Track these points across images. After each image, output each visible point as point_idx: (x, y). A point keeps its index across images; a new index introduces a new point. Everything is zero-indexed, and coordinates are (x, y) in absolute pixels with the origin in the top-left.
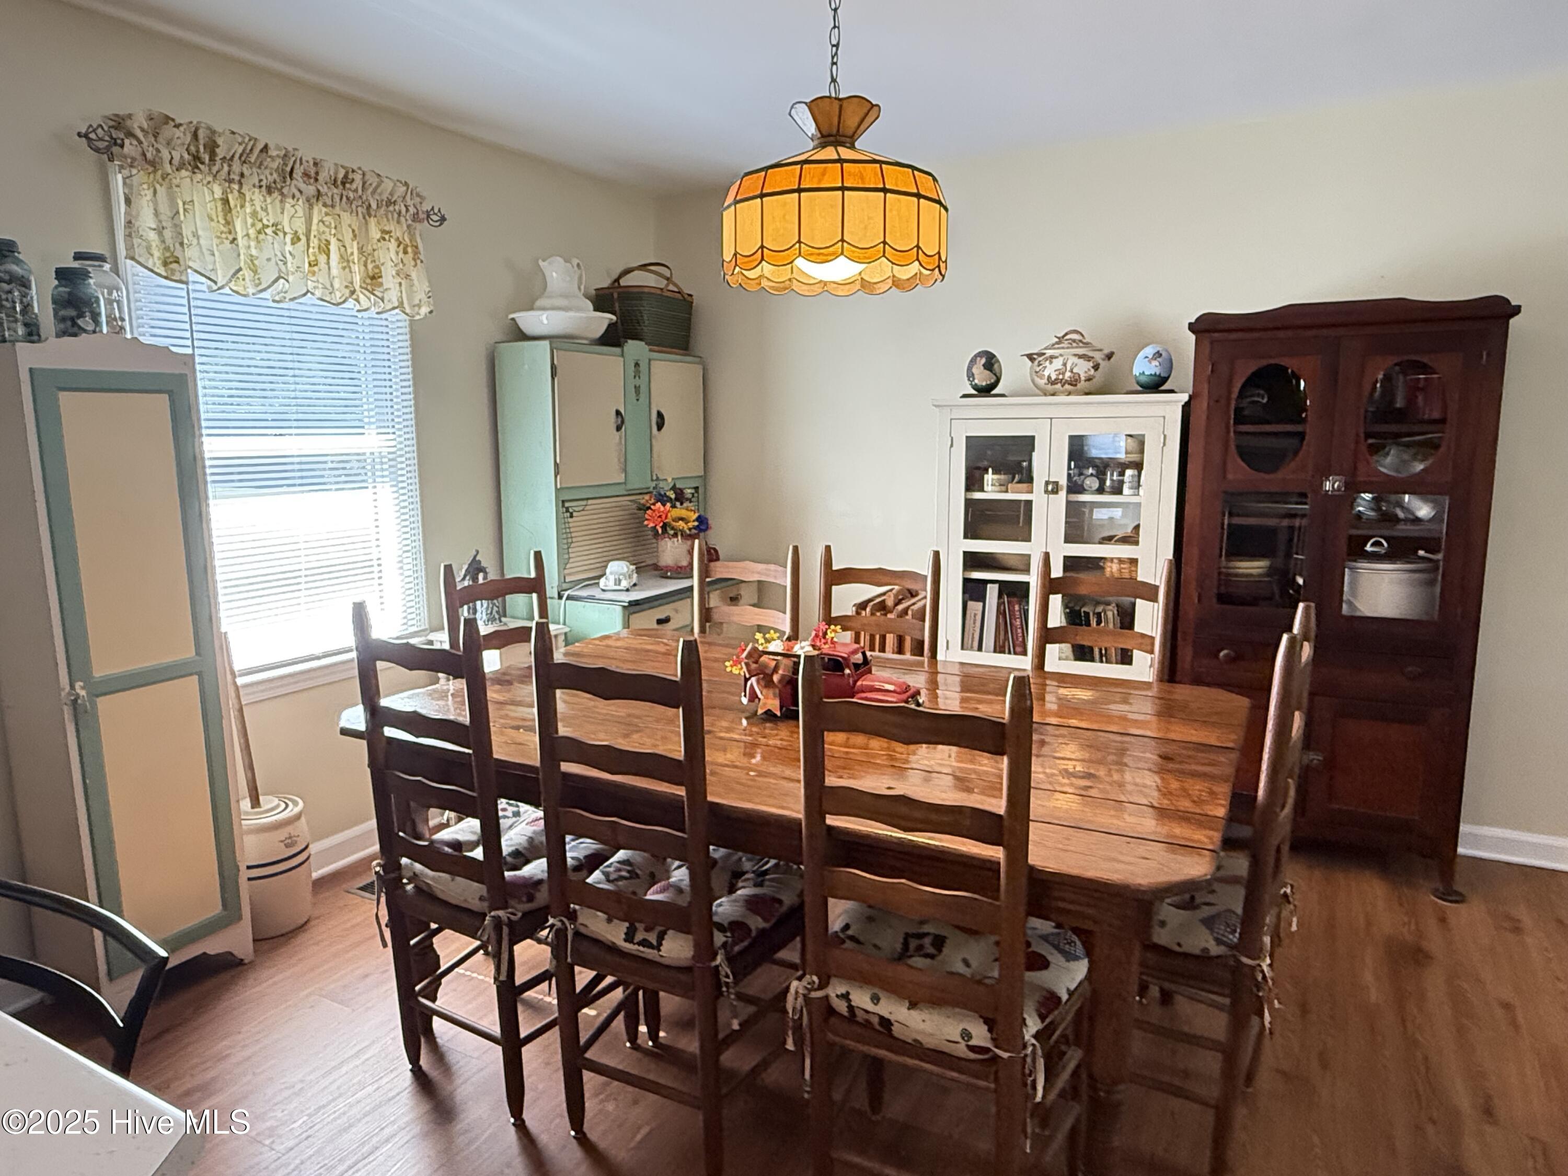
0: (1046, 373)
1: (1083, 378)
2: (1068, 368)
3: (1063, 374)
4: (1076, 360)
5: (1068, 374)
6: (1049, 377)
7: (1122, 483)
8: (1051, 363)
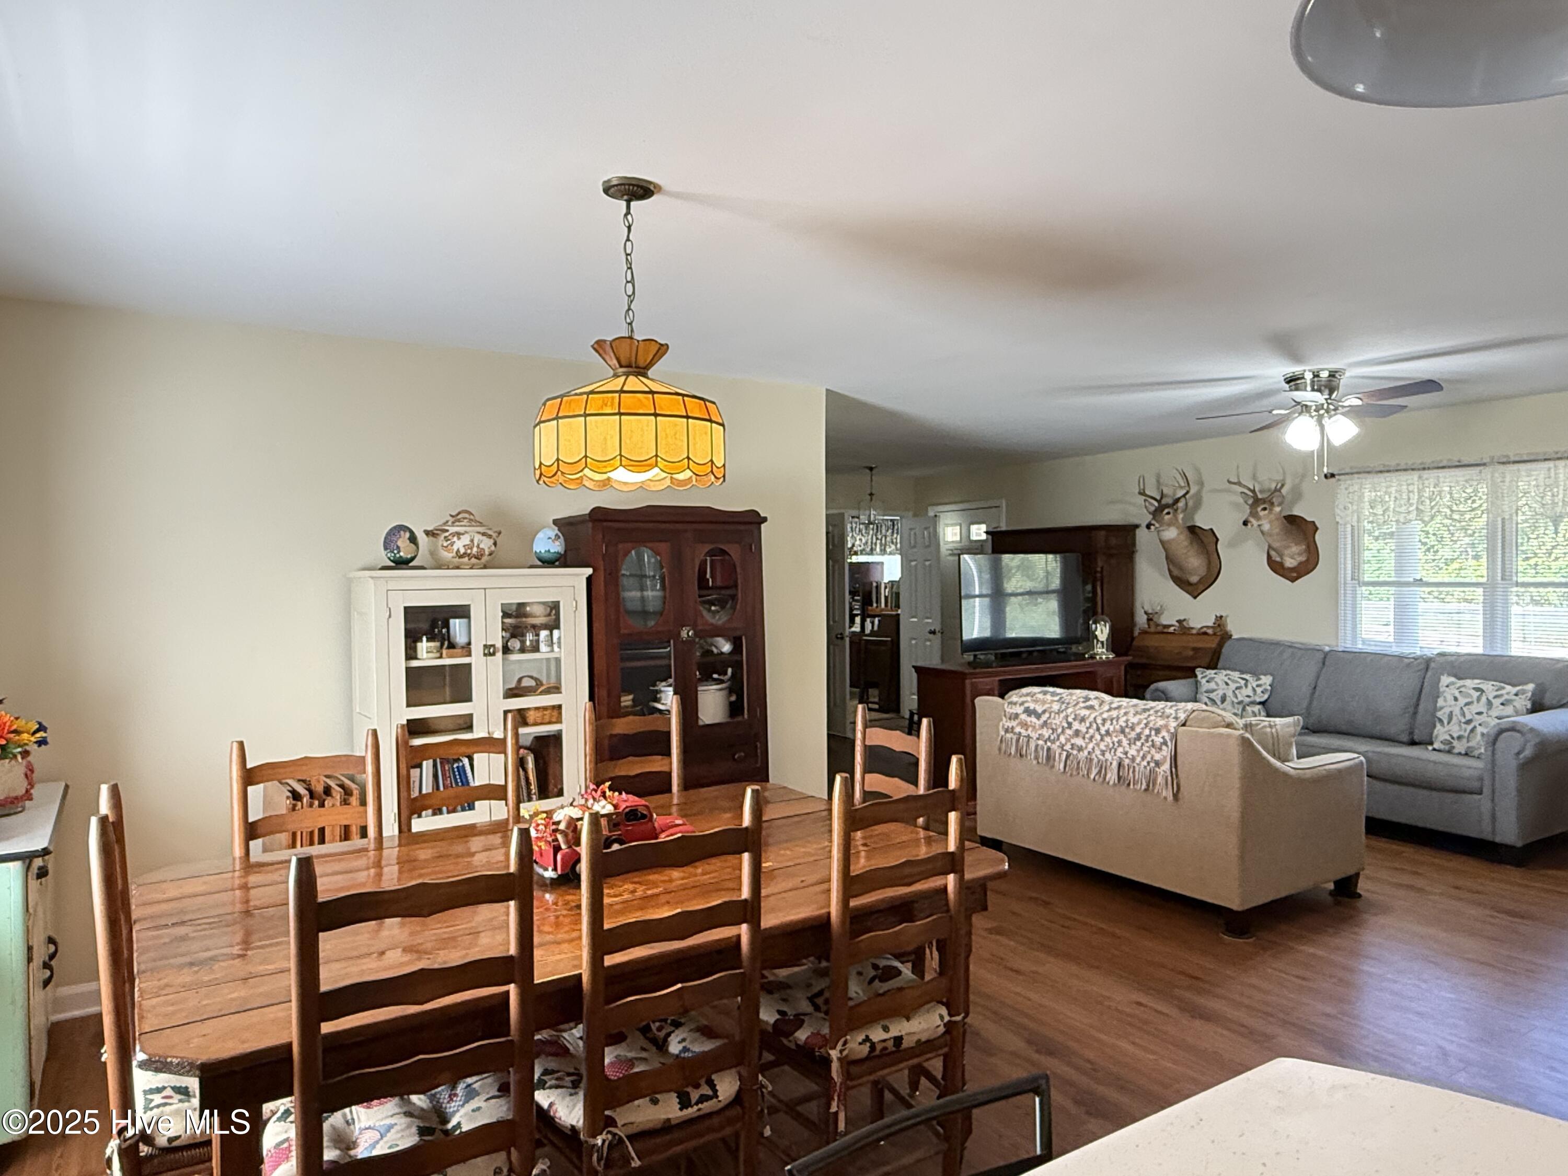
0: (455, 548)
1: (487, 553)
2: (476, 544)
3: (471, 549)
4: (480, 537)
5: (475, 549)
6: (458, 551)
7: (538, 641)
8: (459, 539)
